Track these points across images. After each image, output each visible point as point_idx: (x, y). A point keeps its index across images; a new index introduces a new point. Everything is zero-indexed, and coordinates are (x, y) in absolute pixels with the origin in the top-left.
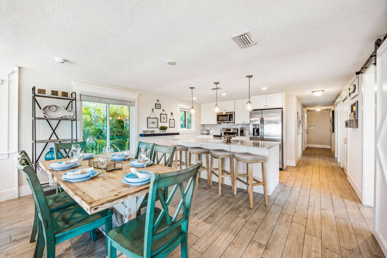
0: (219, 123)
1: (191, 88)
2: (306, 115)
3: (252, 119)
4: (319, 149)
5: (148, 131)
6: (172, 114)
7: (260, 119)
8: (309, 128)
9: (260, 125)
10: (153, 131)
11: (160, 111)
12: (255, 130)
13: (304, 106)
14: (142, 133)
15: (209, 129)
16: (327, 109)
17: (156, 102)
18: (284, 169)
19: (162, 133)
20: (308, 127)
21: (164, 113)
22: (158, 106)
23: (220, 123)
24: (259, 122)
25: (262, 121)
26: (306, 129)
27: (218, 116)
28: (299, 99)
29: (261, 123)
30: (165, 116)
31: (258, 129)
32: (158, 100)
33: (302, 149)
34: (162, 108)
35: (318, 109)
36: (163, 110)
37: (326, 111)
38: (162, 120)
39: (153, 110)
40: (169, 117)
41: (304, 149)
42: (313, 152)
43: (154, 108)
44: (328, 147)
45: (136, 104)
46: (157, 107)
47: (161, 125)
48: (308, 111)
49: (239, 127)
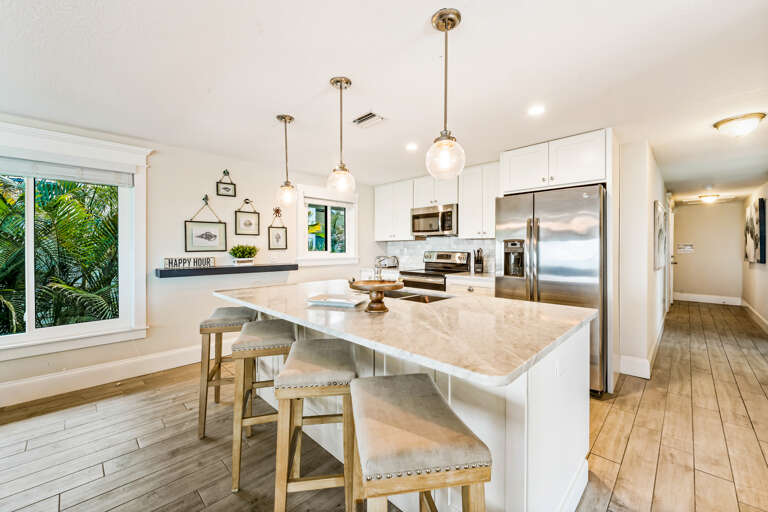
0: (417, 238)
1: (281, 118)
2: (671, 216)
3: (503, 227)
4: (711, 307)
5: (184, 261)
6: (277, 211)
7: (525, 225)
8: (679, 251)
9: (527, 242)
10: (208, 260)
11: (236, 203)
12: (512, 257)
13: (670, 188)
14: (162, 267)
15: (397, 253)
16: (735, 200)
17: (220, 176)
18: (611, 390)
19: (236, 265)
20: (677, 247)
21: (247, 208)
22: (226, 187)
23: (423, 238)
24: (522, 235)
25: (533, 230)
26: (672, 253)
27: (415, 217)
28: (659, 160)
29: (530, 235)
30: (253, 219)
31: (521, 255)
32: (226, 173)
33: (664, 309)
34: (242, 195)
35: (709, 198)
36: (247, 201)
37: (732, 205)
38: (242, 229)
39: (206, 199)
40: (268, 218)
41: (667, 310)
42: (696, 318)
43: (212, 194)
44: (737, 301)
45: (140, 179)
46: (222, 191)
47: (235, 242)
48: (678, 204)
49: (472, 249)
